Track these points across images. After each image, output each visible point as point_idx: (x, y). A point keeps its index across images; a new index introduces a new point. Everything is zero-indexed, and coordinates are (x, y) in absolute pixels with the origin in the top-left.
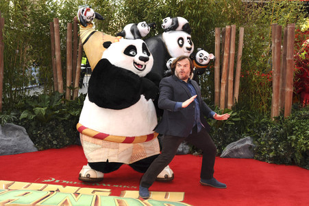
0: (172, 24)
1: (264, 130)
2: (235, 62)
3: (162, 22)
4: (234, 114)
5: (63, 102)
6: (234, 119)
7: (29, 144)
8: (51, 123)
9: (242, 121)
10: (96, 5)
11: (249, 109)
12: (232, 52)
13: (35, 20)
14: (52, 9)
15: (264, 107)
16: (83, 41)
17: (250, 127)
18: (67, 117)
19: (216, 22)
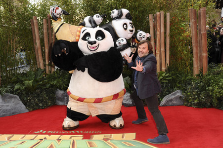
0: (118, 14)
1: (189, 84)
2: (165, 38)
3: (110, 13)
4: (167, 75)
5: (44, 76)
6: (167, 79)
7: (22, 107)
8: (37, 91)
9: (173, 79)
10: (63, 5)
11: (177, 70)
12: (163, 30)
13: (19, 19)
14: (32, 10)
15: (188, 68)
16: (55, 31)
17: (179, 83)
18: (48, 86)
19: (149, 11)
